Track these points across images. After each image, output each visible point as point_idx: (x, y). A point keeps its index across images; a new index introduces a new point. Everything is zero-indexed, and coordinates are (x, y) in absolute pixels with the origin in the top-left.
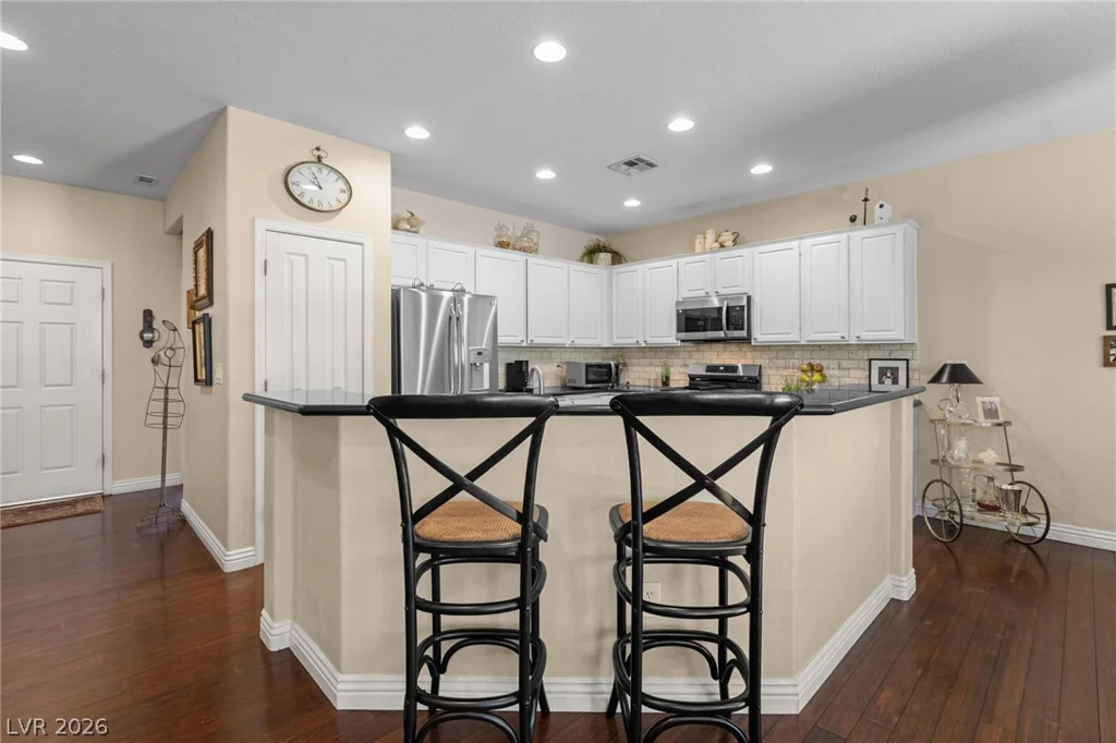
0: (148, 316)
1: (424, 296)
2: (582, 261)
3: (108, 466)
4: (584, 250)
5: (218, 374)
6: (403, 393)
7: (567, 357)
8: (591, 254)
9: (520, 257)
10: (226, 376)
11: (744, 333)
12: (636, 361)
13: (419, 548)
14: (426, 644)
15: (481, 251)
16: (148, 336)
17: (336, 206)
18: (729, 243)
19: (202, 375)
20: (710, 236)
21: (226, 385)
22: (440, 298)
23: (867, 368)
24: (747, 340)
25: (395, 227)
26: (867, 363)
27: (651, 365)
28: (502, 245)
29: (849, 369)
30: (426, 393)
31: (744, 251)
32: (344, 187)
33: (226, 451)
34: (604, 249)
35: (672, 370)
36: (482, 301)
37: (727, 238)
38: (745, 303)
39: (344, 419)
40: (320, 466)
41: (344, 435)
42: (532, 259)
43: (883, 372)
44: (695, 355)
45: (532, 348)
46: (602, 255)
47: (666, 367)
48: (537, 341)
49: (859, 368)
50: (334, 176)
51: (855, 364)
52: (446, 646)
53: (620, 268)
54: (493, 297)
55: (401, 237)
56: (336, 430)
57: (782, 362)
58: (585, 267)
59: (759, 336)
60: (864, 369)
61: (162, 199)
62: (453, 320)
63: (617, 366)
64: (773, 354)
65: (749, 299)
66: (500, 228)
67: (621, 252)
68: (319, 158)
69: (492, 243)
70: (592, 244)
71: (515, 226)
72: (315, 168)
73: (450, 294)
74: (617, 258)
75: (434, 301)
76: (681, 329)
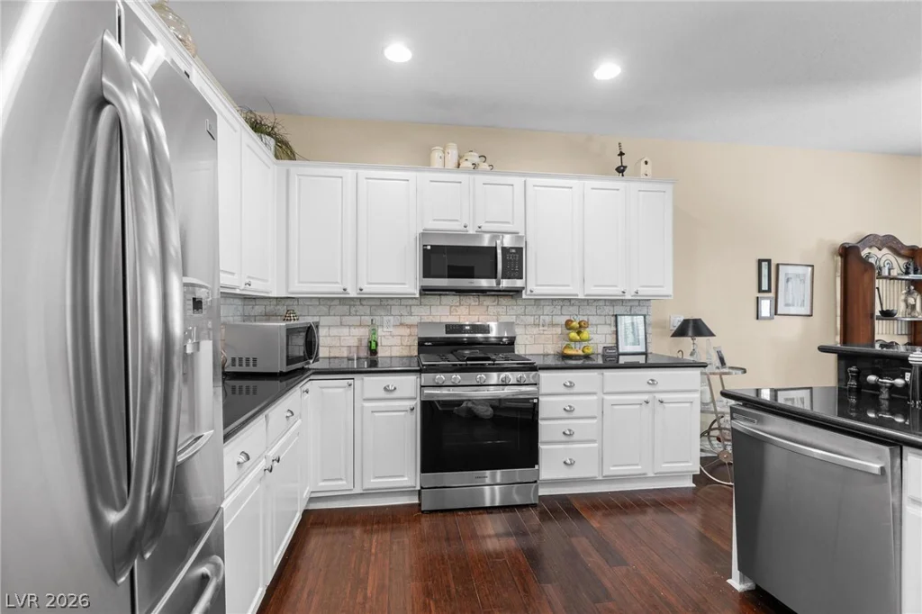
11: (518, 283)
20: (453, 153)
23: (613, 323)
26: (613, 318)
27: (342, 325)
29: (596, 325)
34: (266, 130)
35: (380, 332)
37: (476, 158)
38: (522, 245)
43: (626, 326)
46: (266, 139)
49: (605, 324)
59: (535, 287)
60: (610, 325)
76: (427, 272)
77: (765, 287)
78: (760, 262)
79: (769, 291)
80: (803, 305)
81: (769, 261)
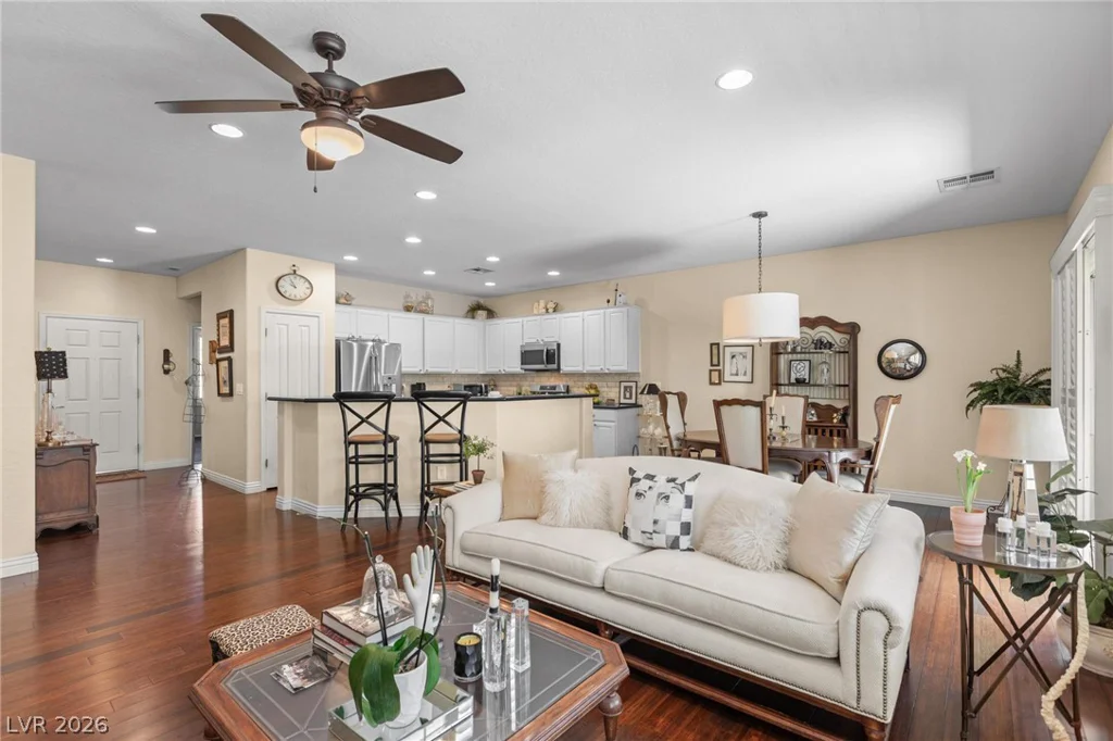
0: (167, 353)
1: (355, 344)
2: (466, 317)
3: (142, 452)
4: (468, 308)
5: (238, 388)
6: (342, 391)
7: (455, 380)
8: (473, 311)
9: (420, 316)
10: (245, 390)
11: (555, 366)
12: (503, 383)
13: (350, 443)
14: (353, 487)
15: (392, 314)
16: (166, 366)
17: (304, 296)
18: (551, 310)
19: (225, 390)
20: (542, 304)
21: (244, 396)
22: (365, 347)
24: (559, 369)
25: (337, 302)
28: (408, 309)
30: (359, 390)
31: (557, 316)
32: (308, 286)
33: (245, 426)
34: (481, 308)
36: (395, 349)
37: (551, 306)
38: (555, 347)
39: (320, 404)
40: (307, 426)
41: (320, 411)
42: (427, 318)
43: (626, 388)
44: (536, 379)
45: (428, 375)
46: (480, 312)
47: (520, 387)
48: (431, 370)
50: (302, 280)
51: (613, 384)
52: (361, 490)
53: (495, 321)
54: (399, 345)
55: (342, 308)
56: (316, 409)
57: (580, 383)
58: (469, 321)
59: (565, 368)
61: (177, 277)
62: (373, 359)
63: (486, 386)
64: (576, 379)
65: (559, 345)
66: (407, 296)
67: (494, 310)
68: (295, 271)
69: (401, 307)
70: (474, 303)
71: (416, 296)
72: (292, 277)
73: (370, 344)
74: (491, 314)
75: (362, 349)
76: (523, 362)
77: (715, 362)
78: (712, 345)
79: (718, 365)
80: (745, 374)
81: (718, 344)
